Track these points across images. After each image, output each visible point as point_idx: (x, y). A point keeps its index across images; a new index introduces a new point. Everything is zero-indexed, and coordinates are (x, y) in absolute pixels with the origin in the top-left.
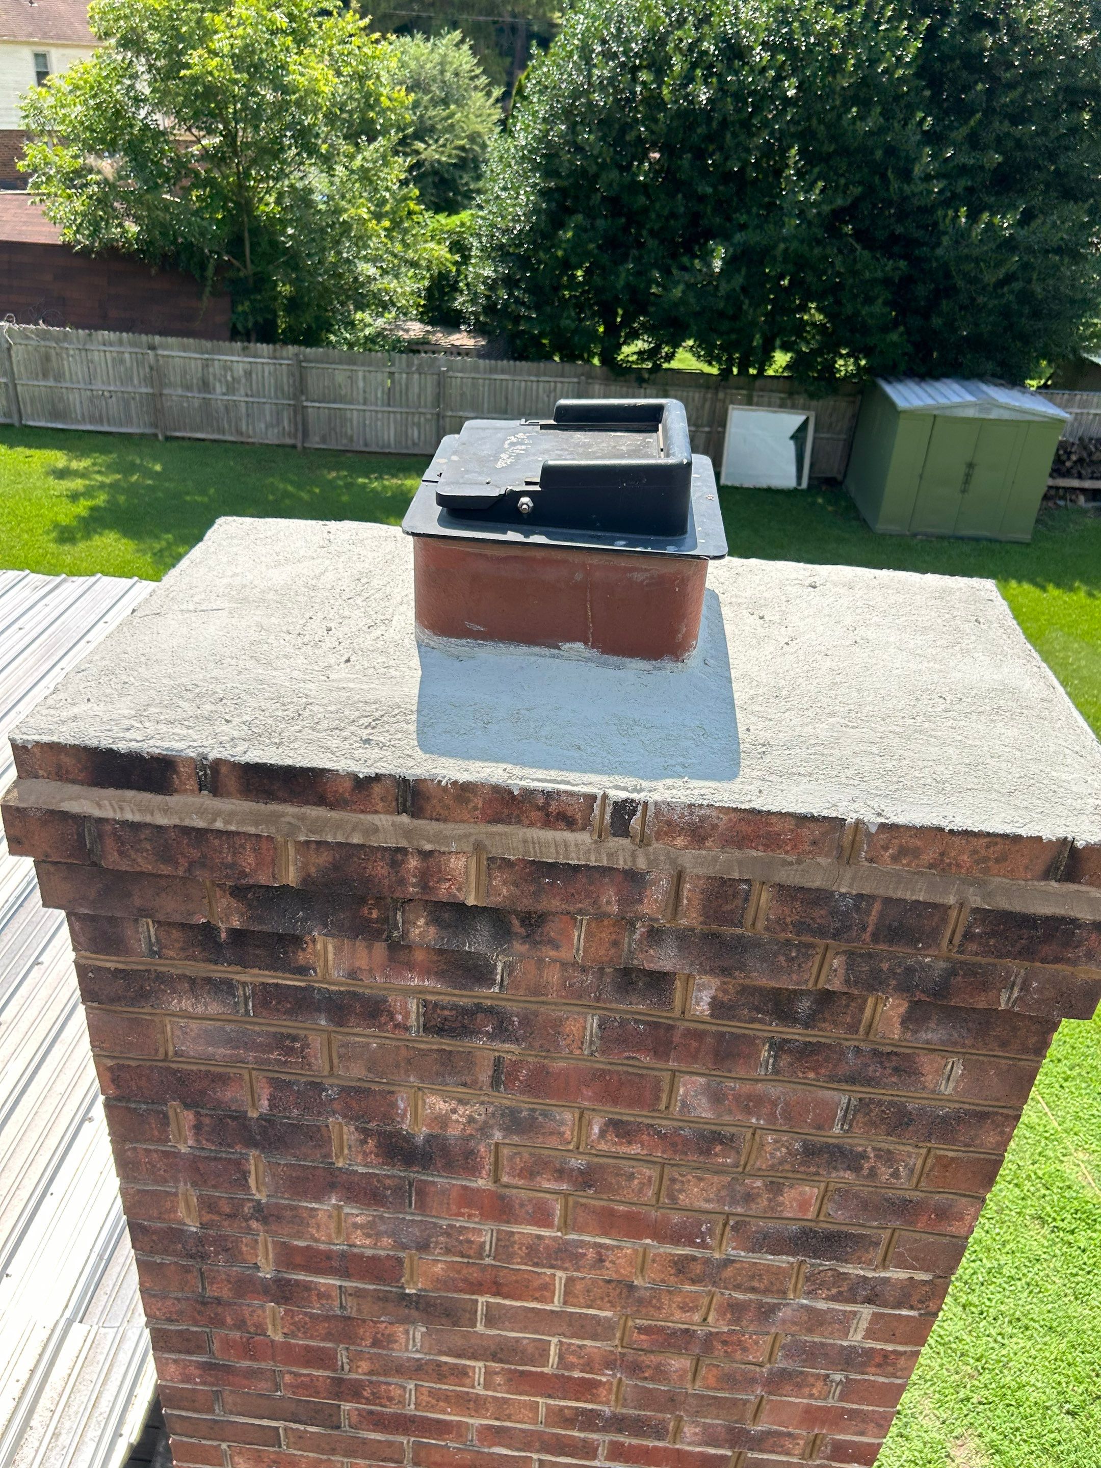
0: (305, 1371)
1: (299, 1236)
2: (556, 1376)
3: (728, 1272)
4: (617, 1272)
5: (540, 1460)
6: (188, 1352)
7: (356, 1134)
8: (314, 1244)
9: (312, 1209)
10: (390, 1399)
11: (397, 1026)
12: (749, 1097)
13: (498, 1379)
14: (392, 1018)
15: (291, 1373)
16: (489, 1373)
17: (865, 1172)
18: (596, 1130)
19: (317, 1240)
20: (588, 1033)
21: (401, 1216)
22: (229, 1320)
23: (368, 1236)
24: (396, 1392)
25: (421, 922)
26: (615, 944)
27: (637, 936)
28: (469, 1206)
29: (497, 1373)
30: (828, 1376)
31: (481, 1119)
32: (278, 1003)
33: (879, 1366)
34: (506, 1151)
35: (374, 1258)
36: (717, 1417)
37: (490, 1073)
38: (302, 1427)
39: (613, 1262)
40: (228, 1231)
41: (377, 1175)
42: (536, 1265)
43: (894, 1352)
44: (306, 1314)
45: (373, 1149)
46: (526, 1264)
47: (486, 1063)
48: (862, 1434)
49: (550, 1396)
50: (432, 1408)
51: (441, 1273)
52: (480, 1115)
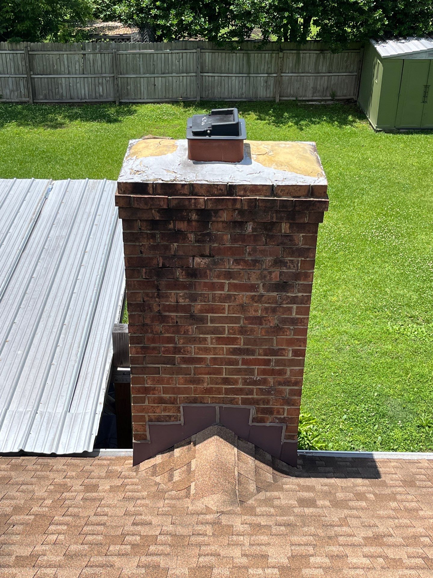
0: (167, 345)
2: (228, 338)
3: (263, 299)
5: (225, 368)
6: (138, 344)
7: (181, 271)
8: (171, 303)
9: (171, 293)
10: (188, 352)
11: (190, 241)
12: (262, 250)
13: (214, 341)
14: (188, 239)
15: (163, 347)
17: (288, 267)
18: (232, 263)
21: (190, 292)
22: (149, 331)
23: (183, 299)
24: (189, 349)
25: (194, 215)
26: (232, 216)
27: (236, 214)
28: (206, 287)
29: (213, 339)
30: (289, 328)
32: (165, 238)
33: (300, 323)
35: (185, 305)
36: (266, 346)
37: (209, 251)
38: (165, 366)
39: (238, 299)
40: (151, 302)
41: (185, 281)
43: (303, 318)
44: (168, 326)
45: (185, 274)
46: (219, 303)
47: (208, 248)
48: (300, 346)
49: (226, 345)
50: (198, 353)
51: (200, 308)
52: (207, 262)
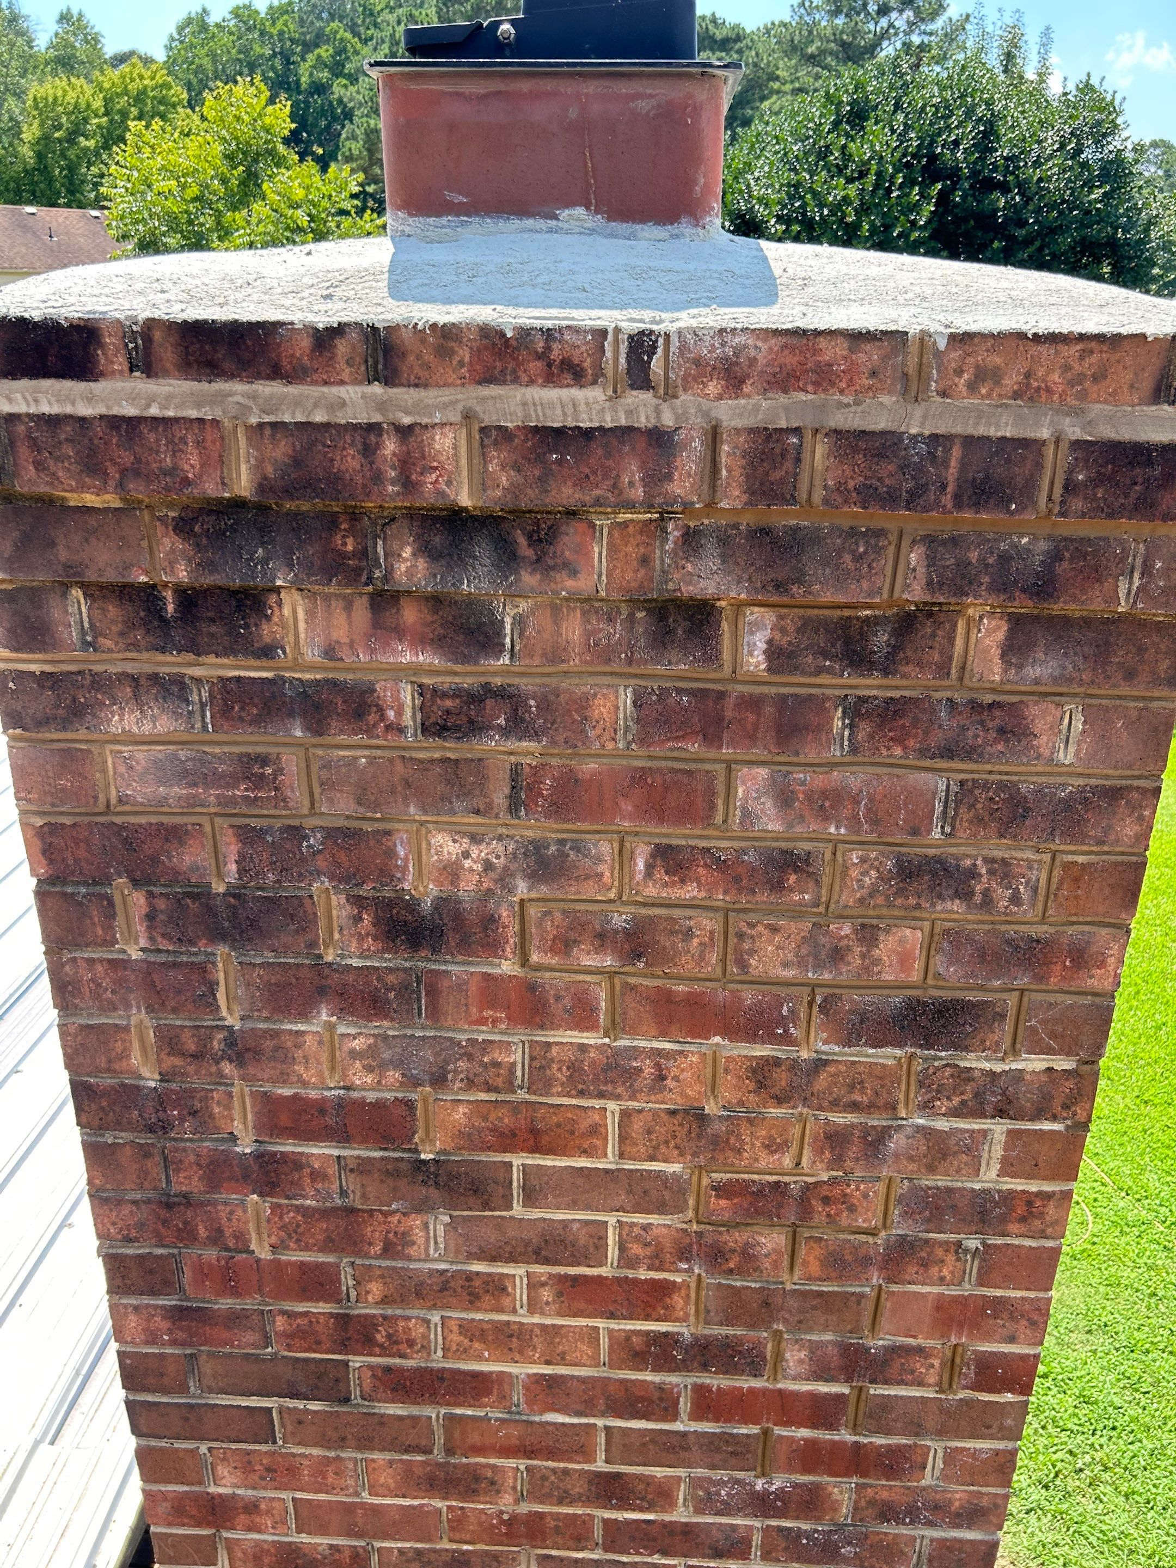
0: (301, 1308)
1: (284, 1079)
2: (617, 1280)
3: (822, 1081)
4: (683, 1094)
5: (607, 1428)
6: (153, 1293)
7: (348, 907)
8: (302, 1091)
9: (298, 1033)
10: (411, 1343)
11: (388, 728)
12: (824, 794)
13: (546, 1294)
14: (383, 717)
15: (284, 1313)
16: (534, 1285)
17: (978, 898)
18: (641, 865)
19: (305, 1084)
20: (621, 716)
21: (409, 1032)
22: (202, 1232)
23: (369, 1069)
24: (418, 1331)
25: (407, 552)
26: (645, 561)
27: (669, 546)
28: (492, 1007)
29: (543, 1284)
30: (959, 1244)
31: (499, 863)
32: (242, 709)
33: (1023, 1220)
34: (533, 911)
35: (379, 1105)
36: (826, 1328)
37: (507, 791)
38: (300, 1404)
39: (676, 1079)
40: (195, 1082)
41: (376, 969)
42: (581, 1094)
43: (1039, 1194)
44: (298, 1209)
45: (373, 930)
46: (569, 1095)
47: (501, 776)
48: (1012, 1339)
49: (612, 1316)
50: (463, 1353)
51: (463, 1121)
52: (498, 857)
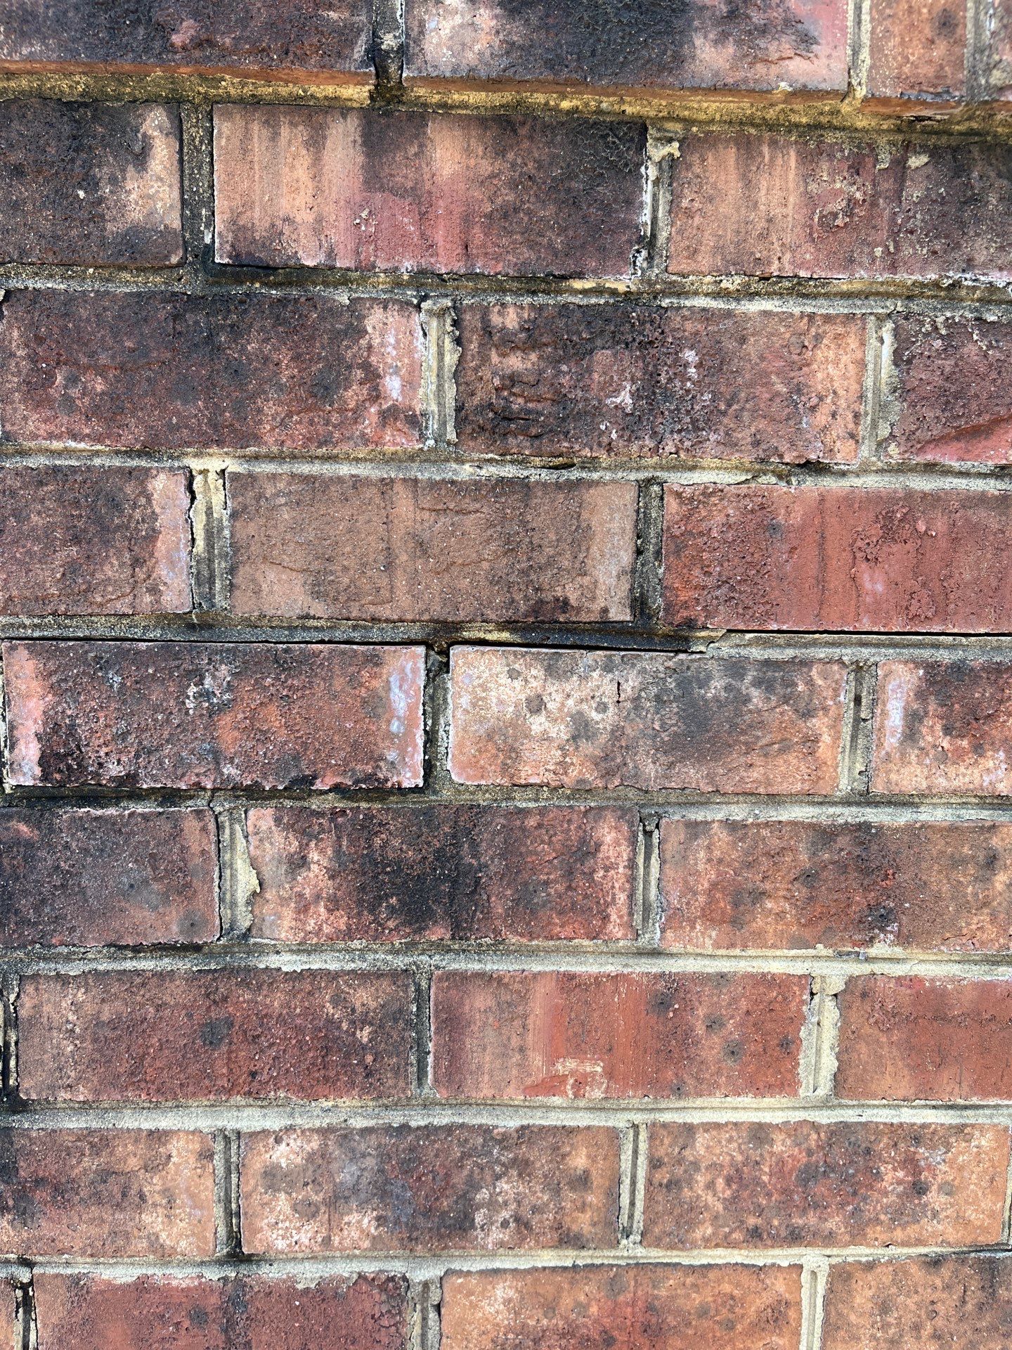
8: (157, 1272)
14: (376, 395)
18: (895, 717)
19: (164, 1256)
20: (870, 383)
21: (396, 1119)
23: (307, 1211)
28: (578, 1049)
31: (604, 721)
37: (626, 557)
41: (333, 976)
42: (755, 1236)
45: (328, 886)
